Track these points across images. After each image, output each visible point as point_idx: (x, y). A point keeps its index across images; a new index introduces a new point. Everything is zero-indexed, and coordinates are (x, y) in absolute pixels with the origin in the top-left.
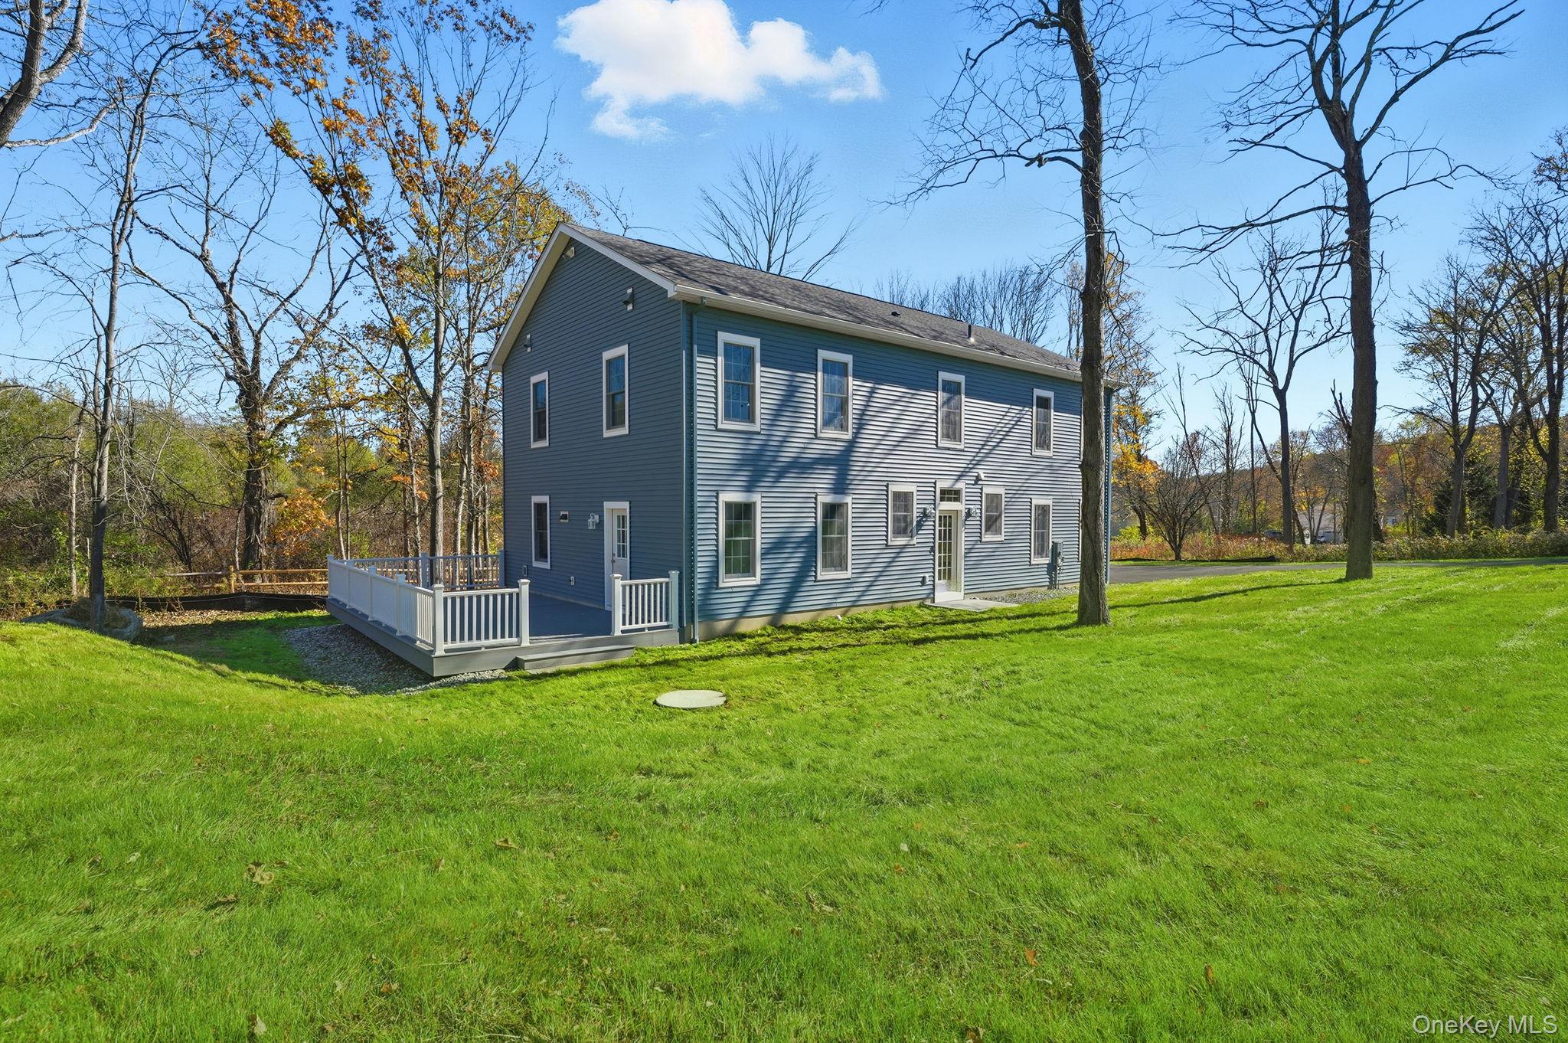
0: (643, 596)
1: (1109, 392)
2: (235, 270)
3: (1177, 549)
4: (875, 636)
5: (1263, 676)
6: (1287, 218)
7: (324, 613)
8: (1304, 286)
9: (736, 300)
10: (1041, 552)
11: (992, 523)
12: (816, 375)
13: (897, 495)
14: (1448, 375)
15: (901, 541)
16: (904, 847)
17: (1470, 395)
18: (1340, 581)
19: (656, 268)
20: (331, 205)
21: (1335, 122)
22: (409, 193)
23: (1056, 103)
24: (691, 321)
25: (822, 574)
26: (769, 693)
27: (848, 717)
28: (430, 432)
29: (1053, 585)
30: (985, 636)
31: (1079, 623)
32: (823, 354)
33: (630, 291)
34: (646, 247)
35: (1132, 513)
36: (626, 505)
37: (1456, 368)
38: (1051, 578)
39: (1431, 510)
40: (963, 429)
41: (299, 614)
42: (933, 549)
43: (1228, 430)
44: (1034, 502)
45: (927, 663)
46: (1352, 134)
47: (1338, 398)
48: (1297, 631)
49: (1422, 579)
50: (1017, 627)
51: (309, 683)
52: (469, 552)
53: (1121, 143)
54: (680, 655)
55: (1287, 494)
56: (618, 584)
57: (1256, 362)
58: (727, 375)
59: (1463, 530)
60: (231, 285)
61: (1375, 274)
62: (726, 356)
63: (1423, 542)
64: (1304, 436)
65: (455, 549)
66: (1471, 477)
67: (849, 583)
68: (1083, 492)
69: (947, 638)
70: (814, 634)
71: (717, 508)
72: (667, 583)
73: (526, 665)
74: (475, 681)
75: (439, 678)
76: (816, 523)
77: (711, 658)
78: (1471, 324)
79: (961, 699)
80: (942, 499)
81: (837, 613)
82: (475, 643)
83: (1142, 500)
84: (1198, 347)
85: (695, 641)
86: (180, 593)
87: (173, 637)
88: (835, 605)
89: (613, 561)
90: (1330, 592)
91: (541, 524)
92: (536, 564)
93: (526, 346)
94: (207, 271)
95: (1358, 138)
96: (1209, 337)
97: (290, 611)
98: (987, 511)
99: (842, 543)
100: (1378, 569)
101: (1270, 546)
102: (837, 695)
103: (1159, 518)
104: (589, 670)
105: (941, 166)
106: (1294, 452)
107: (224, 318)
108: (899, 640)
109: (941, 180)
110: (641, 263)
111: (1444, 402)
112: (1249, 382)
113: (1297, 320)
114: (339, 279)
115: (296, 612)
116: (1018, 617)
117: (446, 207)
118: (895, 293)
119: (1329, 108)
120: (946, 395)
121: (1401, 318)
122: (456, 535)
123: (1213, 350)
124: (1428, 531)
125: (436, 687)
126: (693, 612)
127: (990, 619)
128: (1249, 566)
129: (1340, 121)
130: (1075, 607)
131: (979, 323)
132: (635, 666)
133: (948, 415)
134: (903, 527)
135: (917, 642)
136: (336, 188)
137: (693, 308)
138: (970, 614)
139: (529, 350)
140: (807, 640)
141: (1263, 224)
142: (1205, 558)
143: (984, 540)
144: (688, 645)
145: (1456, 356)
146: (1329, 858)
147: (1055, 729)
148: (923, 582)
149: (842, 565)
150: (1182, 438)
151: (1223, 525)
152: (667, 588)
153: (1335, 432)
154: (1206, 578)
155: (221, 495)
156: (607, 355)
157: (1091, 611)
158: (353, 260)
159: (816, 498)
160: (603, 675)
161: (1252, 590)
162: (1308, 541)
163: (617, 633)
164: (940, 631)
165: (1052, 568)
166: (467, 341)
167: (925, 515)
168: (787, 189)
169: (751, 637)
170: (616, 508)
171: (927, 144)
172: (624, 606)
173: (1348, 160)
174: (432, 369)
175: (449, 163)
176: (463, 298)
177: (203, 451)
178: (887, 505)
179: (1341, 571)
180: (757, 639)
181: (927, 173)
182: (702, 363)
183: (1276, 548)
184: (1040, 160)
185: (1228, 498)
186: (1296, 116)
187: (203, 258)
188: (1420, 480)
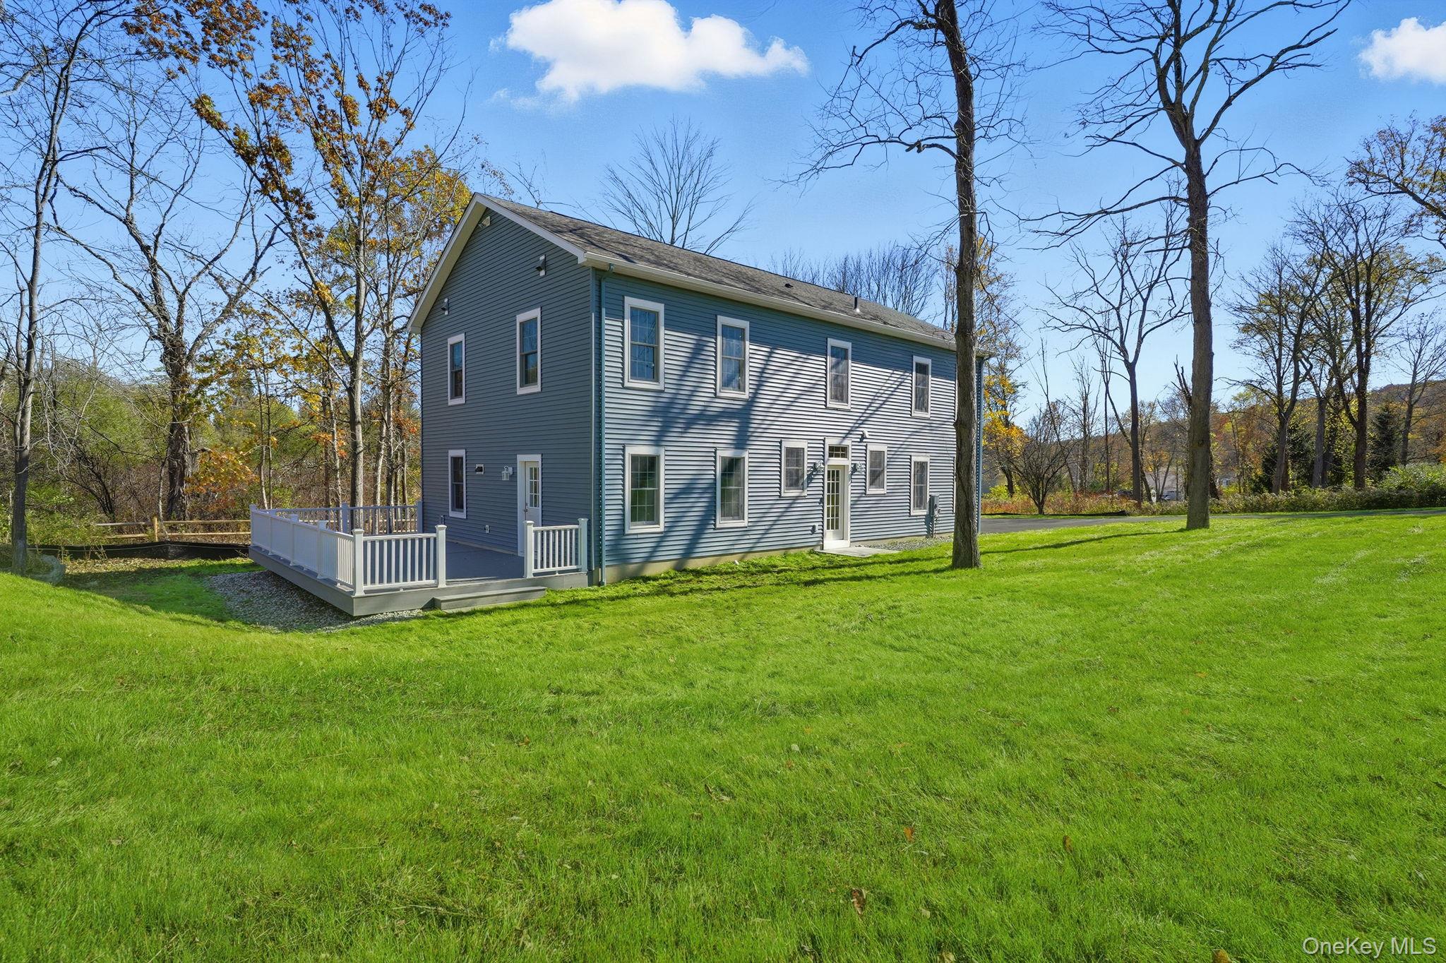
0: (554, 543)
1: (981, 360)
2: (160, 233)
3: (1040, 505)
4: (769, 579)
5: (1116, 608)
6: (1137, 207)
7: (248, 561)
8: (1151, 270)
9: (642, 268)
10: (919, 504)
11: (876, 477)
12: (716, 339)
13: (790, 451)
14: (1274, 352)
15: (794, 493)
16: (795, 747)
17: (1292, 371)
18: (1181, 530)
19: (567, 236)
20: (255, 175)
21: (1177, 123)
22: (331, 165)
23: (934, 94)
24: (600, 286)
25: (721, 522)
26: (672, 627)
27: (744, 646)
28: (351, 390)
29: (930, 534)
30: (869, 578)
31: (953, 567)
32: (722, 320)
33: (542, 258)
34: (558, 218)
35: (1001, 473)
36: (538, 458)
37: (1280, 345)
38: (928, 528)
39: (1260, 472)
40: (850, 391)
41: (222, 562)
42: (822, 500)
43: (1085, 399)
44: (914, 459)
45: (815, 601)
46: (1192, 133)
47: (1180, 372)
48: (1145, 572)
49: (1252, 529)
50: (897, 571)
51: (231, 623)
52: (388, 504)
53: (992, 133)
54: (589, 595)
55: (1136, 456)
56: (531, 531)
57: (1109, 338)
58: (633, 338)
59: (1285, 487)
60: (156, 247)
61: (1211, 258)
62: (633, 318)
63: (1254, 499)
64: (1152, 406)
65: (375, 502)
66: (1293, 442)
67: (746, 531)
68: (958, 448)
69: (835, 580)
70: (714, 577)
71: (624, 460)
72: (577, 530)
73: (443, 604)
74: (394, 619)
75: (360, 617)
76: (715, 475)
77: (617, 598)
78: (1293, 307)
79: (847, 630)
80: (831, 455)
81: (735, 559)
82: (394, 585)
83: (1010, 461)
84: (1059, 324)
85: (603, 584)
86: (104, 542)
87: (96, 583)
88: (732, 552)
89: (526, 511)
90: (1174, 539)
91: (457, 476)
92: (452, 514)
93: (444, 309)
94: (131, 233)
95: (1197, 136)
96: (1068, 315)
97: (213, 559)
98: (871, 467)
99: (739, 493)
100: (1214, 521)
101: (1121, 502)
102: (735, 628)
103: (1025, 476)
104: (502, 609)
105: (830, 149)
106: (1142, 420)
107: (149, 279)
108: (791, 581)
109: (831, 161)
110: (553, 232)
111: (1271, 377)
112: (1103, 356)
113: (1145, 301)
114: (264, 243)
115: (219, 560)
116: (899, 562)
117: (367, 179)
118: (788, 269)
119: (1172, 110)
120: (834, 360)
121: (1235, 301)
122: (376, 488)
123: (1071, 327)
124: (1256, 490)
125: (356, 625)
126: (601, 555)
127: (874, 563)
128: (1103, 519)
129: (1182, 121)
130: (950, 553)
131: (865, 295)
132: (545, 606)
133: (836, 377)
134: (795, 480)
135: (807, 584)
136: (260, 159)
137: (602, 274)
138: (854, 559)
139: (446, 313)
140: (707, 582)
141: (1115, 212)
142: (1065, 513)
143: (868, 493)
144: (596, 587)
145: (1281, 335)
146: (1171, 751)
147: (931, 653)
148: (813, 530)
149: (739, 514)
150: (1044, 408)
151: (1081, 484)
152: (576, 534)
153: (1178, 402)
154: (1066, 529)
155: (145, 450)
156: (521, 318)
157: (965, 555)
158: (278, 226)
159: (715, 453)
160: (515, 613)
161: (1106, 538)
162: (1154, 499)
163: (530, 576)
164: (828, 574)
165: (930, 519)
166: (387, 304)
167: (815, 468)
168: (689, 172)
169: (655, 579)
170: (529, 461)
171: (818, 128)
172: (536, 552)
173: (1188, 156)
174: (353, 333)
175: (370, 139)
176: (384, 265)
177: (128, 409)
178: (780, 459)
179: (1182, 522)
180: (660, 581)
181: (818, 156)
182: (610, 325)
183: (1126, 505)
184: (918, 146)
185: (1085, 460)
186: (1144, 117)
187: (128, 222)
188: (1250, 446)
